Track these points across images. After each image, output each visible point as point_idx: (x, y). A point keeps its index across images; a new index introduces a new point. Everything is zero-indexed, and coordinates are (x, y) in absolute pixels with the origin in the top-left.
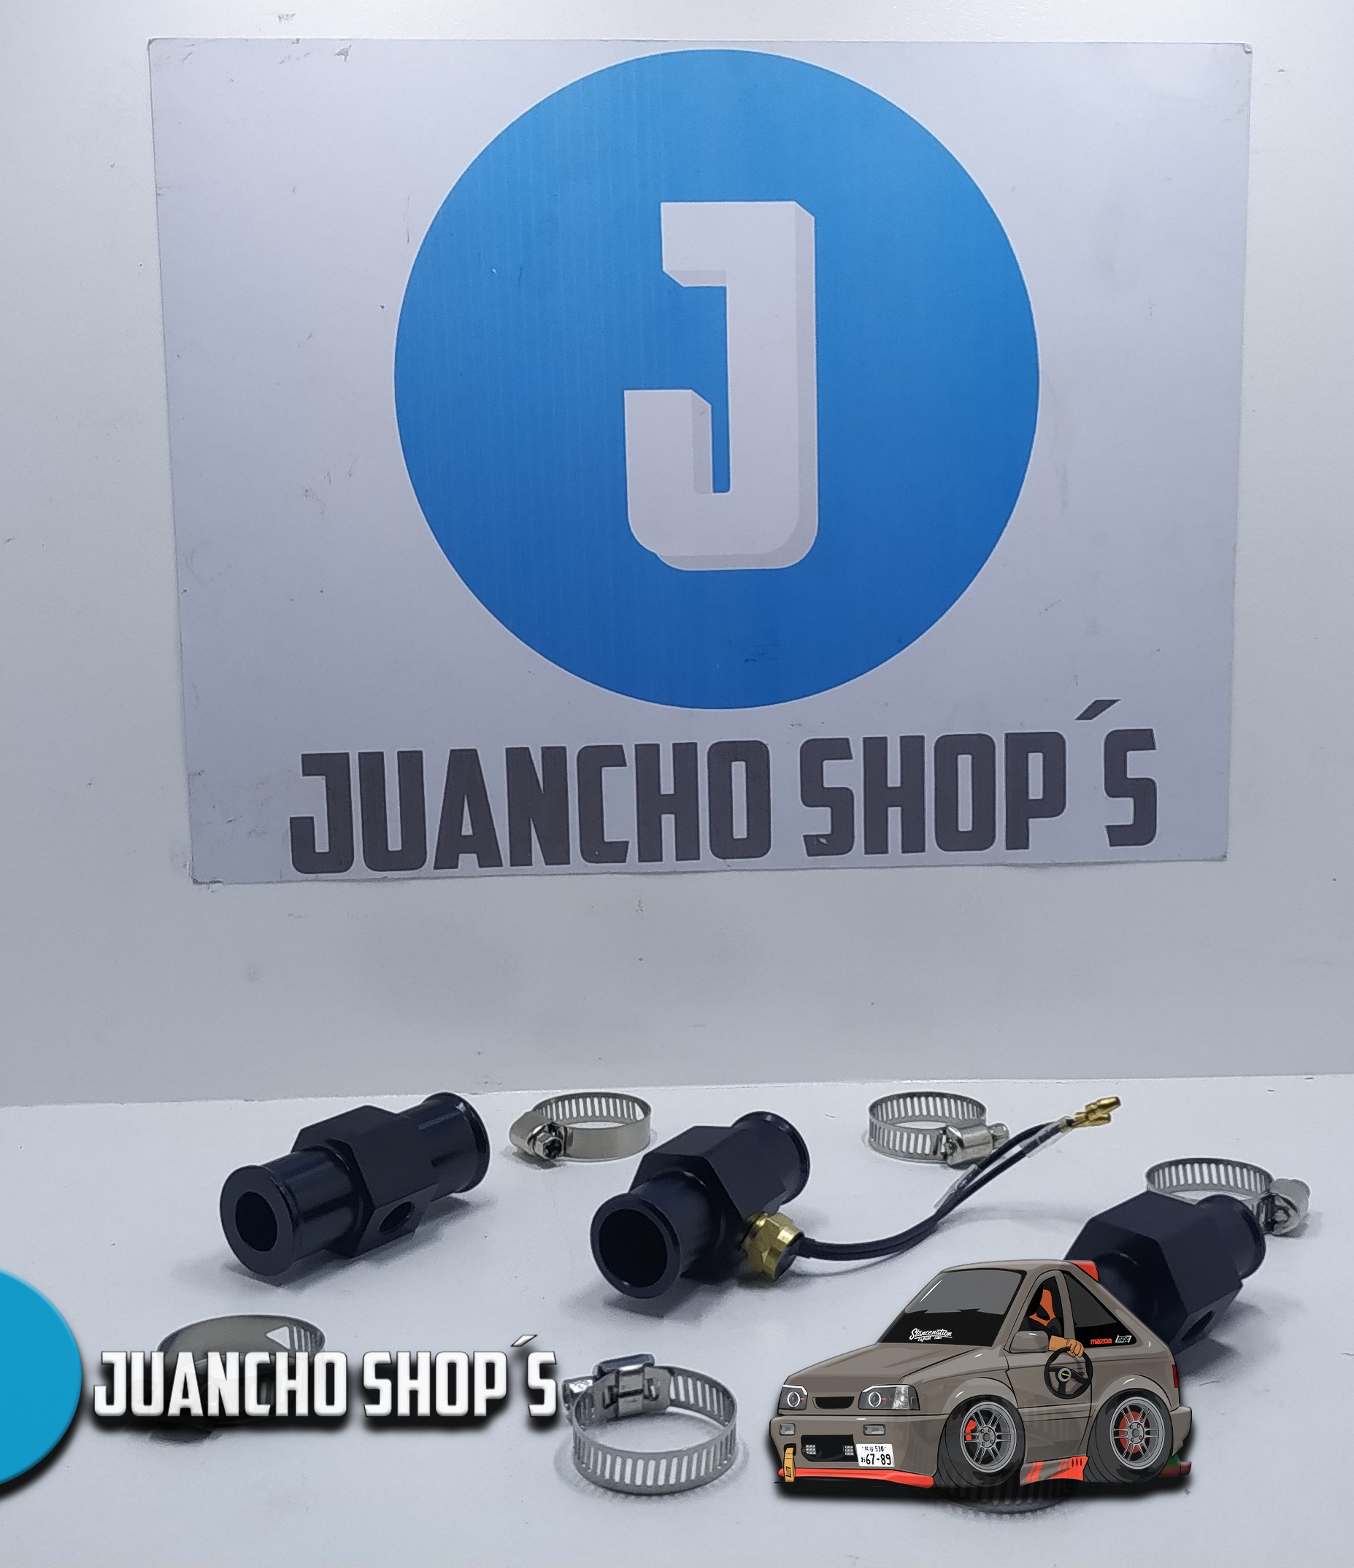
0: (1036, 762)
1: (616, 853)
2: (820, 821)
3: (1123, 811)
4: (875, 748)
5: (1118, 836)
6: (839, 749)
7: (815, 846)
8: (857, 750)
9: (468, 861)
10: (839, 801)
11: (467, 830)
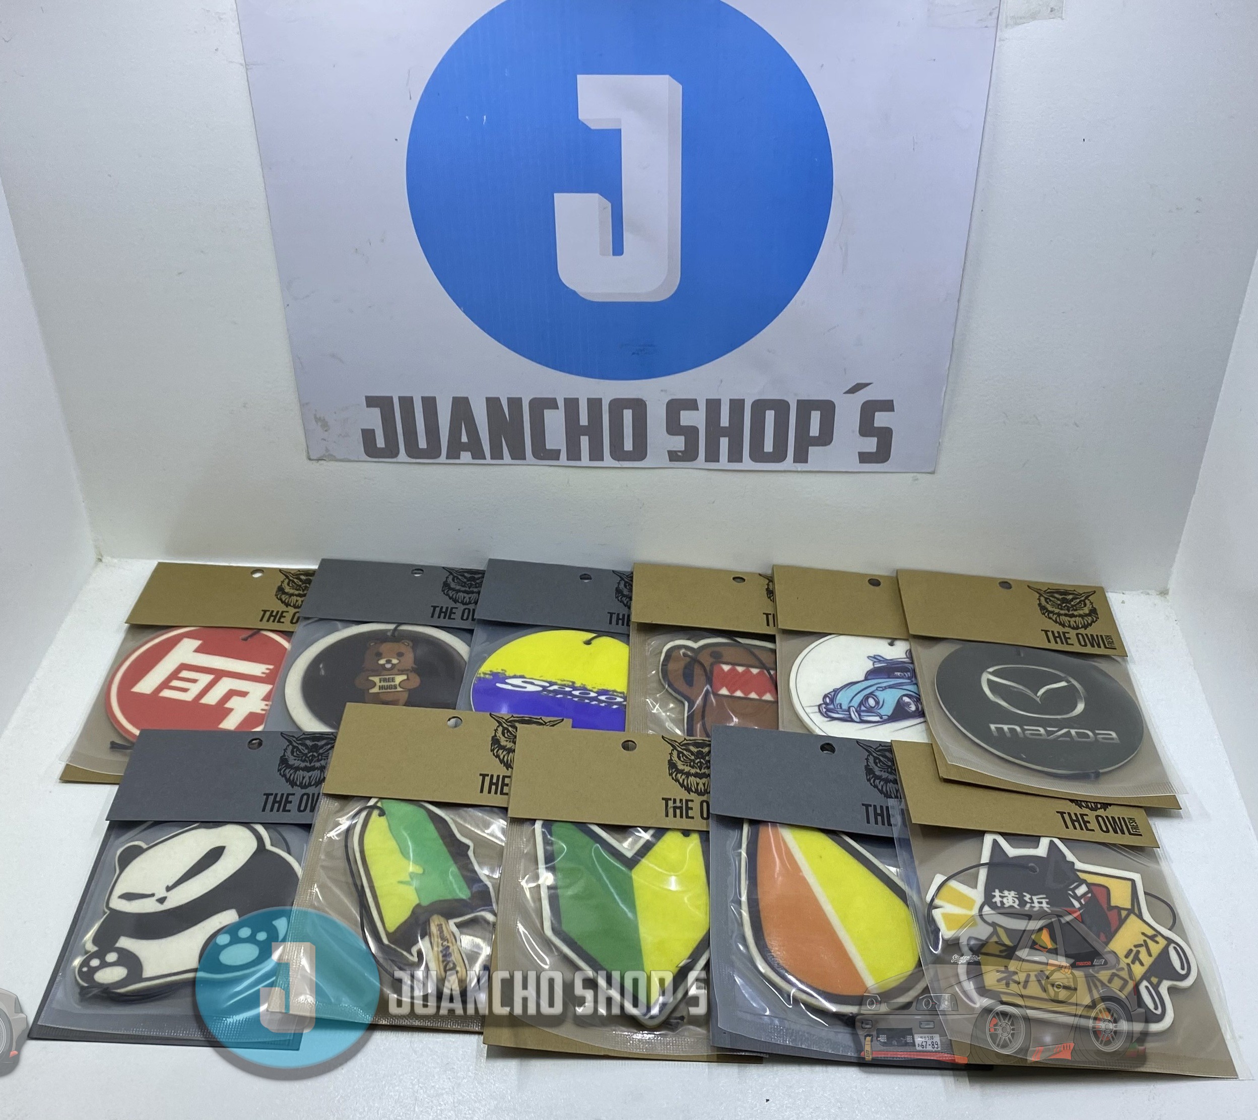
0: (816, 417)
1: (554, 455)
2: (678, 443)
3: (871, 444)
4: (713, 406)
5: (864, 458)
6: (692, 405)
7: (674, 456)
8: (702, 406)
9: (466, 456)
10: (691, 433)
11: (464, 439)
